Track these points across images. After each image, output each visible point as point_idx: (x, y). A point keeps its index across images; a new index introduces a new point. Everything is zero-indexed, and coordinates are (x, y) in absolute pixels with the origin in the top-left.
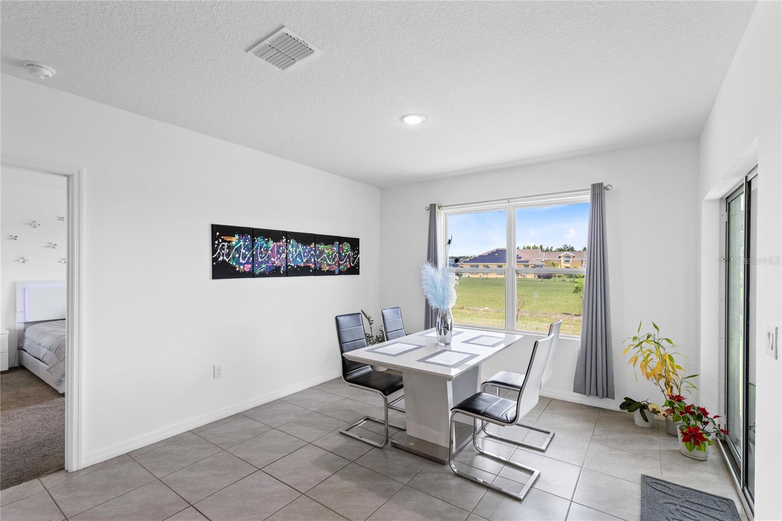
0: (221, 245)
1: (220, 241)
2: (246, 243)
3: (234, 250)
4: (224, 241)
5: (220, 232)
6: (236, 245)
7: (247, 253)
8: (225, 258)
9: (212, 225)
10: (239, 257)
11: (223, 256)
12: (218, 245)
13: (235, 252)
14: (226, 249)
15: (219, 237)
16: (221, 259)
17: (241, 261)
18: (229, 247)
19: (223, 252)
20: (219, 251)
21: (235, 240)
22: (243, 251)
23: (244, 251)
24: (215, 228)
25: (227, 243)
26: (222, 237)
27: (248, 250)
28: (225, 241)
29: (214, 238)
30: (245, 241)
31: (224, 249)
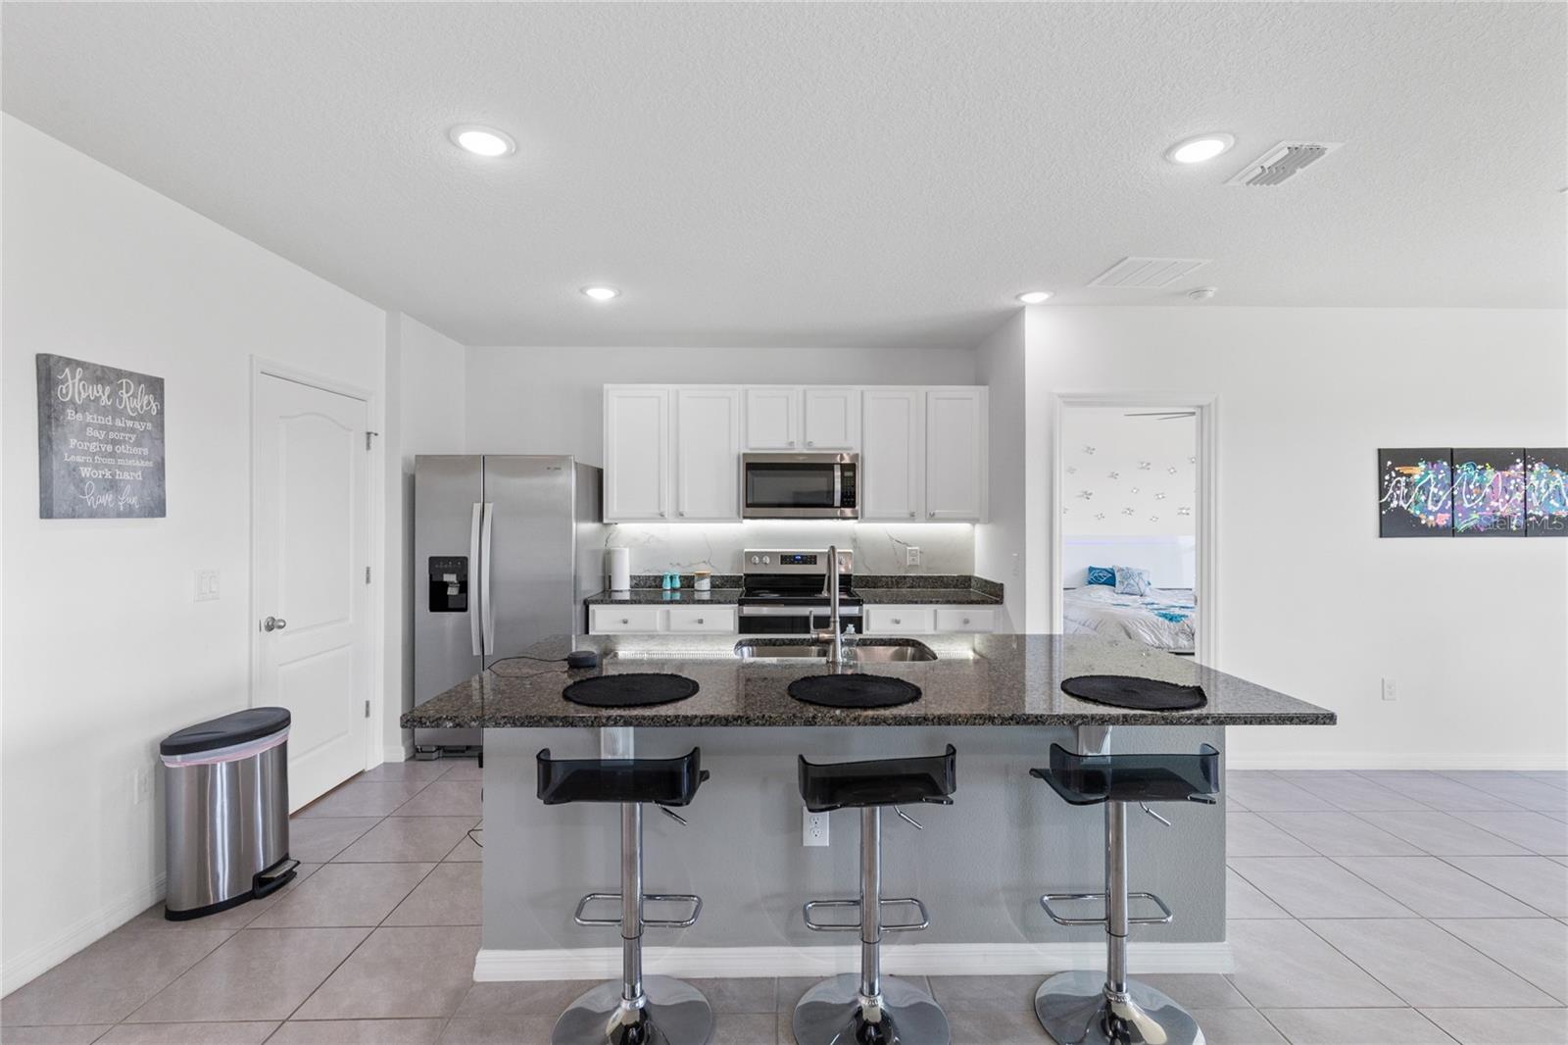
0: (1394, 483)
1: (1394, 474)
2: (1440, 477)
3: (1417, 489)
4: (1399, 474)
5: (1392, 461)
6: (1421, 480)
7: (1441, 493)
8: (1402, 503)
9: (1379, 450)
10: (1426, 501)
11: (1398, 499)
12: (1390, 481)
13: (1419, 492)
14: (1402, 488)
15: (1392, 468)
16: (1394, 504)
17: (1430, 507)
18: (1408, 485)
19: (1398, 492)
20: (1391, 491)
21: (1418, 472)
22: (1433, 490)
23: (1436, 491)
24: (1383, 455)
25: (1404, 478)
26: (1397, 469)
27: (1444, 488)
28: (1402, 475)
29: (1382, 471)
30: (1437, 473)
31: (1399, 488)
